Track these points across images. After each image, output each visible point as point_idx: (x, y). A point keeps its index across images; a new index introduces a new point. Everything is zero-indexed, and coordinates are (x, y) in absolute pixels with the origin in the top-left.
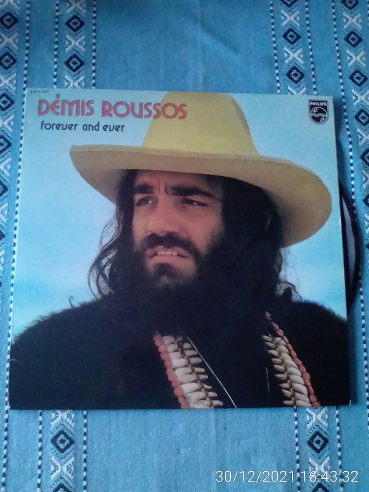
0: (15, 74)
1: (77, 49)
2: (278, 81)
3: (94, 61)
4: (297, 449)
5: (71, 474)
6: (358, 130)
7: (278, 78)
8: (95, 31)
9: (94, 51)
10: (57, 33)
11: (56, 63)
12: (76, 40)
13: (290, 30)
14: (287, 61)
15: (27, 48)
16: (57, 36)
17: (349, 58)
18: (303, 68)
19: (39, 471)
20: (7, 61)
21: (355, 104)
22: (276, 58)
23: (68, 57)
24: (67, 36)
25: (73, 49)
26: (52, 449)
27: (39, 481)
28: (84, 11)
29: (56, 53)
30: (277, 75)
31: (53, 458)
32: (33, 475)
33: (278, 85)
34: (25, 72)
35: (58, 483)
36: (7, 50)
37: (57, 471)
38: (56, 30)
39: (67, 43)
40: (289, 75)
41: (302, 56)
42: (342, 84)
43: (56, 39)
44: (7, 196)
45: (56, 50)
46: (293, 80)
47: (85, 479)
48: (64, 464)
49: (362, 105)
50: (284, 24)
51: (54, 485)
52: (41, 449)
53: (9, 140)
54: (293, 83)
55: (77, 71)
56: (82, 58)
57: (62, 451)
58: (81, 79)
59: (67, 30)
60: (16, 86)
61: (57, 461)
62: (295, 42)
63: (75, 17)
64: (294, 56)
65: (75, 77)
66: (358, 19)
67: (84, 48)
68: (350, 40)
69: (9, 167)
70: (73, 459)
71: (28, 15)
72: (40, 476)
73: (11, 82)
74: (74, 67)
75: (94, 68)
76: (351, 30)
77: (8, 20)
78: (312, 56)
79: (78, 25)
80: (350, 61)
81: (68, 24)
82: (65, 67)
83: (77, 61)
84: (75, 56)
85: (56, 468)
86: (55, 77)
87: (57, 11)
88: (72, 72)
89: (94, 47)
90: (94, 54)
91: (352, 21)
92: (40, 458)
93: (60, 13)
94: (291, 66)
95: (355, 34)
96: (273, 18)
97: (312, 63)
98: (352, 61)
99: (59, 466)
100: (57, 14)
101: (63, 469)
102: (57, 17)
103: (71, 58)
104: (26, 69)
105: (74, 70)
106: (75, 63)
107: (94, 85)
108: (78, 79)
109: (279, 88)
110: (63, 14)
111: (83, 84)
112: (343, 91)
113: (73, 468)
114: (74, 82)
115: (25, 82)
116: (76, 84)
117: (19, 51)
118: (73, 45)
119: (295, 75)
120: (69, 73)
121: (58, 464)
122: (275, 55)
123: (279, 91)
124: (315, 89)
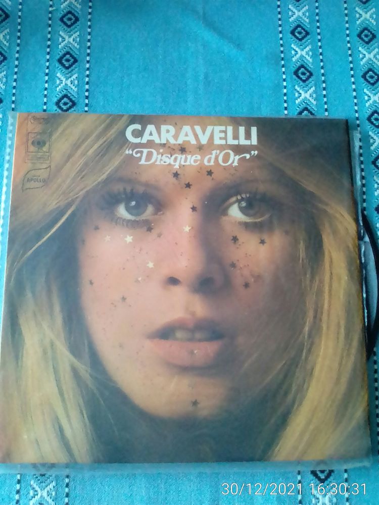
0: (5, 72)
1: (71, 46)
2: (284, 80)
3: (88, 58)
4: (299, 478)
5: (52, 499)
6: (370, 133)
8: (90, 27)
9: (89, 48)
10: (50, 29)
11: (48, 60)
12: (70, 37)
13: (298, 26)
14: (294, 59)
15: (18, 45)
16: (49, 33)
17: (361, 56)
18: (311, 67)
19: (17, 497)
21: (367, 105)
22: (282, 55)
23: (61, 54)
24: (61, 33)
25: (67, 46)
28: (79, 7)
29: (48, 50)
30: (284, 73)
31: (32, 482)
32: (11, 500)
33: (285, 84)
34: (16, 70)
37: (36, 496)
38: (50, 26)
39: (60, 39)
40: (296, 73)
41: (311, 53)
42: (354, 83)
43: (49, 36)
46: (301, 79)
48: (44, 489)
49: (376, 106)
50: (291, 20)
54: (301, 82)
55: (70, 70)
56: (75, 56)
57: (43, 474)
58: (74, 77)
59: (60, 26)
60: (6, 84)
61: (37, 485)
62: (303, 38)
63: (70, 12)
64: (302, 53)
65: (68, 75)
66: (372, 14)
67: (78, 45)
68: (363, 37)
70: (54, 484)
71: (20, 10)
72: (18, 502)
74: (67, 64)
75: (88, 66)
76: (364, 26)
78: (321, 54)
79: (72, 21)
80: (363, 59)
81: (62, 20)
82: (57, 64)
83: (71, 58)
84: (68, 53)
85: (36, 493)
86: (47, 74)
87: (51, 6)
88: (64, 70)
89: (89, 44)
90: (88, 51)
91: (365, 16)
92: (19, 482)
93: (54, 8)
94: (299, 64)
95: (369, 31)
96: (279, 13)
97: (322, 61)
98: (365, 59)
99: (39, 491)
100: (51, 9)
101: (43, 494)
102: (50, 12)
103: (65, 55)
104: (17, 66)
105: (67, 68)
106: (68, 61)
107: (88, 83)
108: (71, 77)
109: (285, 87)
110: (57, 10)
111: (76, 82)
112: (354, 90)
113: (54, 493)
114: (66, 80)
115: (15, 80)
116: (69, 82)
117: (9, 48)
118: (66, 42)
119: (303, 74)
120: (62, 71)
121: (37, 488)
122: (282, 52)
123: (285, 91)
124: (324, 89)
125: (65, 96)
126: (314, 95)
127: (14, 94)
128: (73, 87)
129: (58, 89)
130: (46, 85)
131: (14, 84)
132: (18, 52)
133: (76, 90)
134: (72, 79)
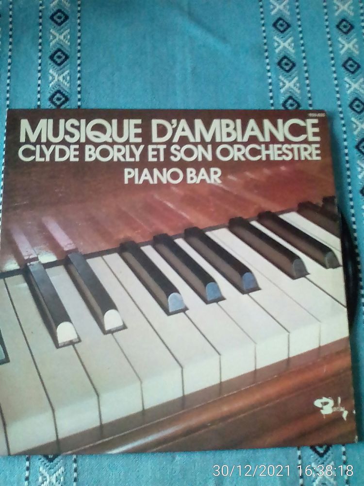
1: (61, 43)
2: (269, 71)
3: (79, 55)
6: (353, 119)
7: (268, 68)
9: (79, 44)
10: (41, 27)
11: (40, 58)
12: (61, 34)
13: (280, 19)
14: (277, 51)
15: (11, 43)
17: (341, 46)
21: (349, 92)
22: (266, 47)
29: (40, 47)
31: (41, 469)
33: (269, 74)
38: (40, 24)
41: (293, 45)
42: (335, 72)
43: (40, 34)
45: (40, 44)
46: (284, 69)
50: (273, 13)
54: (284, 72)
55: (62, 66)
58: (66, 73)
61: (46, 471)
62: (285, 30)
63: (59, 11)
64: (284, 45)
65: (60, 71)
68: (342, 28)
71: (11, 10)
74: (59, 61)
75: (79, 62)
76: (342, 17)
78: (303, 45)
79: (62, 19)
81: (52, 18)
82: (50, 61)
83: (62, 55)
86: (39, 71)
88: (56, 67)
89: (79, 41)
90: (79, 48)
95: (347, 22)
96: (261, 7)
97: (304, 51)
98: (344, 49)
100: (40, 8)
101: (52, 480)
103: (56, 52)
104: (9, 64)
105: (59, 65)
107: (79, 79)
109: (270, 77)
110: (47, 8)
111: (68, 78)
115: (9, 78)
116: (61, 78)
118: (57, 39)
119: (286, 64)
120: (54, 67)
121: (46, 474)
122: (265, 44)
123: (270, 81)
124: (307, 78)
125: (59, 92)
126: (298, 85)
127: (8, 92)
129: (51, 85)
130: (39, 82)
131: (8, 81)
132: (10, 50)
133: (68, 85)
134: (64, 74)
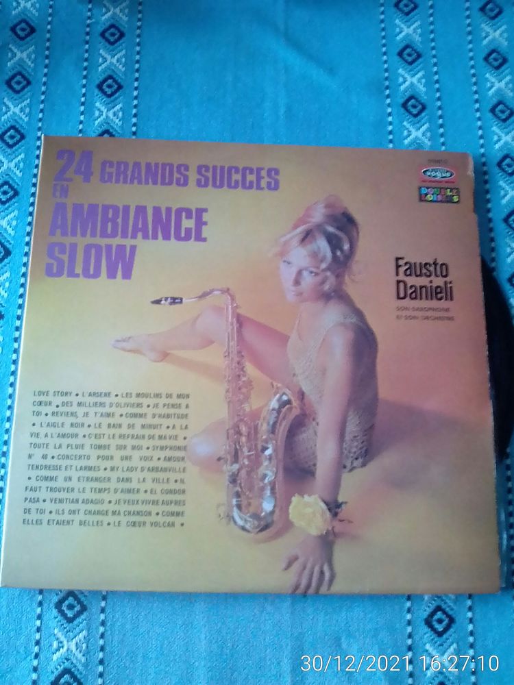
0: (29, 100)
4: (409, 629)
5: (82, 654)
8: (138, 44)
16: (87, 51)
19: (36, 649)
20: (18, 83)
23: (101, 78)
24: (101, 51)
25: (109, 69)
26: (55, 618)
27: (35, 663)
28: (125, 19)
30: (389, 105)
32: (27, 653)
34: (43, 97)
35: (62, 667)
36: (18, 69)
37: (61, 649)
39: (101, 60)
44: (9, 263)
47: (101, 662)
51: (57, 669)
52: (39, 617)
53: (16, 187)
56: (119, 81)
57: (70, 620)
59: (100, 43)
60: (29, 115)
67: (123, 66)
69: (14, 223)
70: (84, 632)
72: (37, 656)
73: (22, 110)
77: (23, 30)
84: (110, 77)
85: (60, 645)
87: (89, 18)
91: (494, 35)
92: (39, 630)
93: (93, 20)
94: (408, 95)
99: (65, 643)
102: (88, 26)
106: (111, 87)
108: (113, 107)
112: (480, 128)
113: (84, 646)
114: (108, 111)
117: (34, 69)
128: (117, 121)
